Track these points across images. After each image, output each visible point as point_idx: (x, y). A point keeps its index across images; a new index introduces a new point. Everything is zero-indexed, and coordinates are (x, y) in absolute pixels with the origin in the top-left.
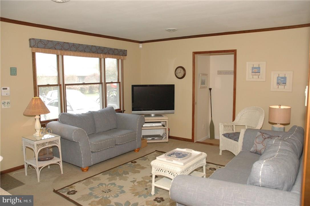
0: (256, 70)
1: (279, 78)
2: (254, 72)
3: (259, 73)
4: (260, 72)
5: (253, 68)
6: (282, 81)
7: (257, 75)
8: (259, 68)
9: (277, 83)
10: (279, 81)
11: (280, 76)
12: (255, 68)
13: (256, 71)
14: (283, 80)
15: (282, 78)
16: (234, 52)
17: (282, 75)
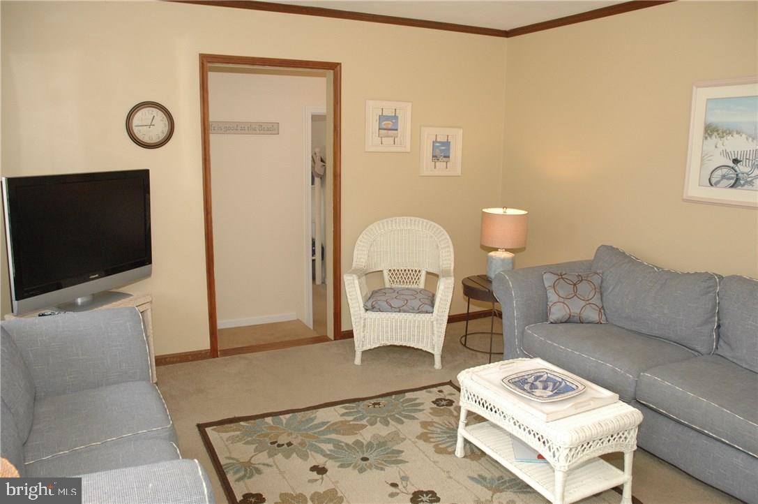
0: (389, 124)
1: (438, 144)
2: (385, 127)
3: (396, 132)
4: (397, 130)
5: (382, 118)
6: (441, 152)
7: (392, 137)
8: (396, 117)
9: (433, 156)
10: (437, 153)
11: (438, 140)
12: (388, 118)
13: (390, 127)
14: (443, 148)
15: (443, 144)
16: (334, 67)
17: (442, 139)
